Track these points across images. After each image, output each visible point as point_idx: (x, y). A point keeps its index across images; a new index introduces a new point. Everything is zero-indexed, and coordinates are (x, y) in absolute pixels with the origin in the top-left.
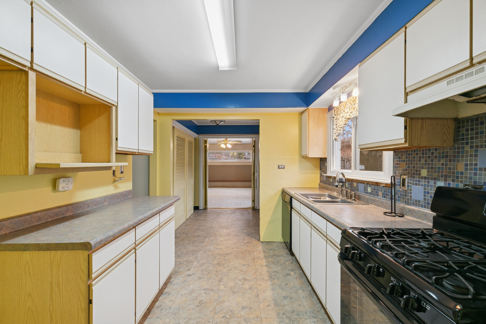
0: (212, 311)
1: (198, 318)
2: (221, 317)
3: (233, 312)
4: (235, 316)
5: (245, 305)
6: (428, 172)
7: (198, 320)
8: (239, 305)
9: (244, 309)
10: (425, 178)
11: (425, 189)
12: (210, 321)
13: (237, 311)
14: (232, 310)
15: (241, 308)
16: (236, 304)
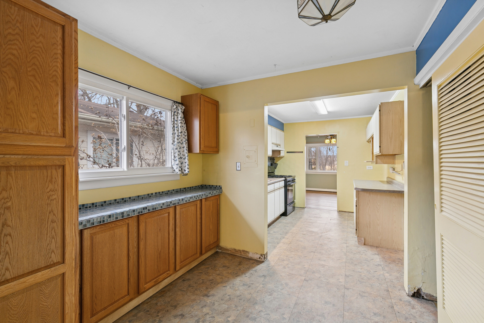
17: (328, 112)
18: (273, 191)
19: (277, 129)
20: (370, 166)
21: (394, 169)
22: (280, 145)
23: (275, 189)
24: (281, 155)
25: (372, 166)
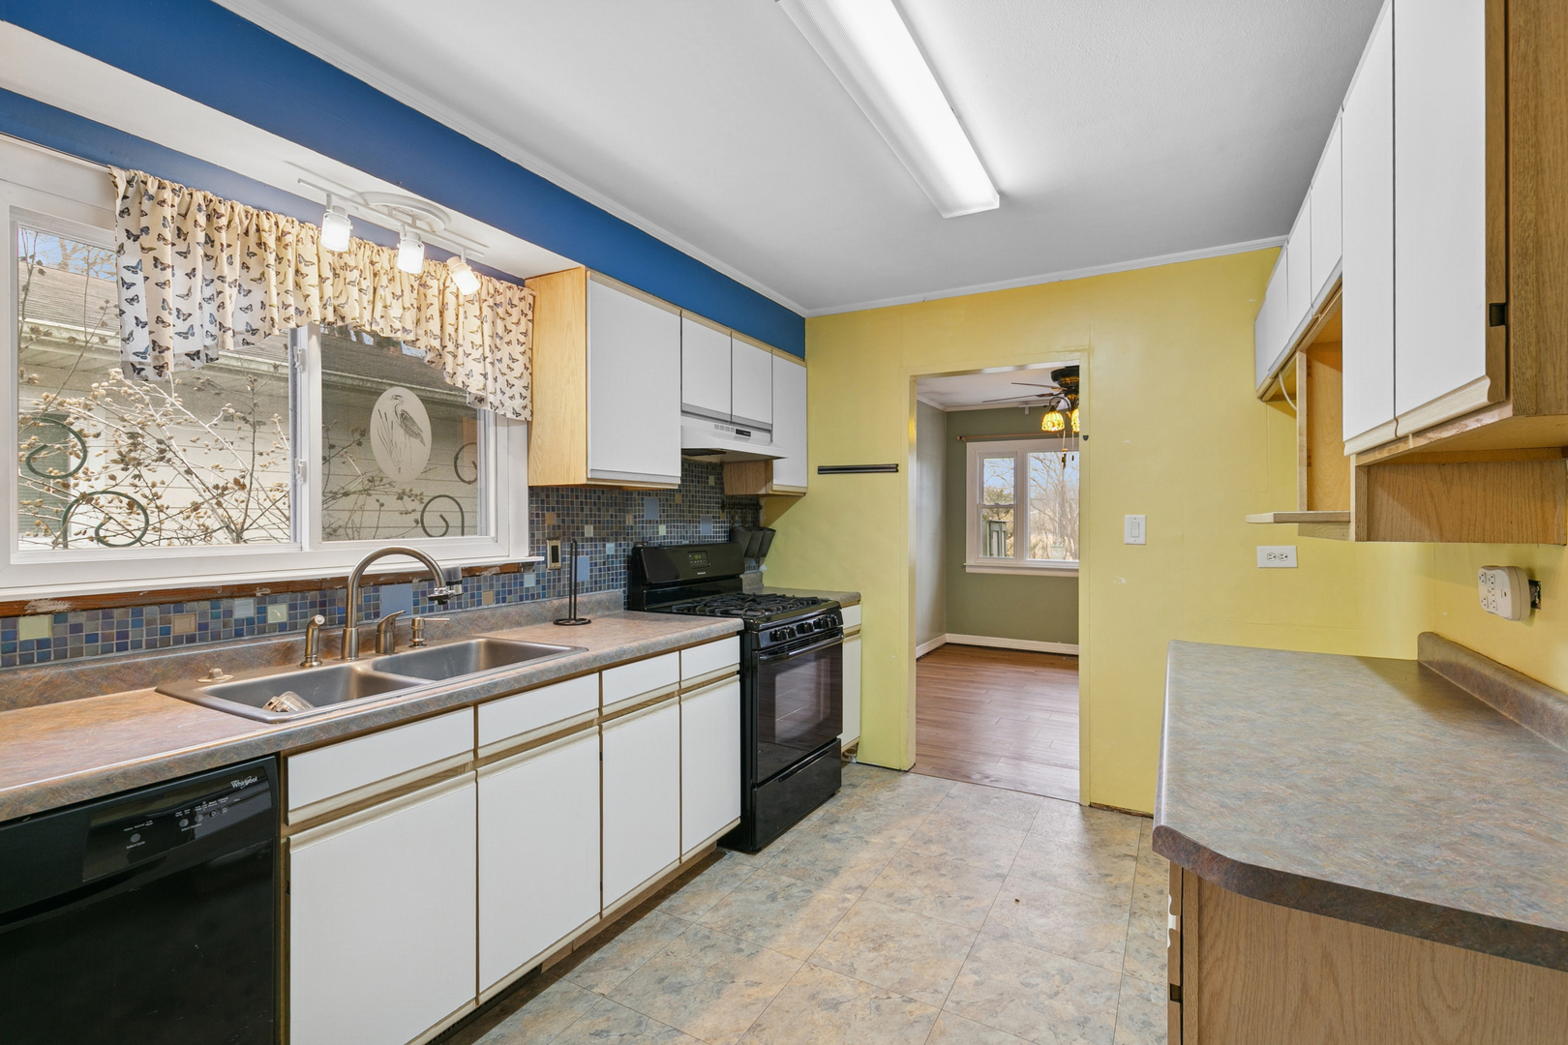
0: (943, 1033)
1: (992, 1028)
2: (918, 1005)
3: (873, 1005)
4: (873, 992)
5: (824, 1012)
6: (595, 528)
7: (991, 1022)
8: (842, 1021)
9: (835, 1002)
10: (591, 539)
11: (591, 558)
12: (955, 1004)
13: (859, 1003)
14: (874, 1010)
15: (842, 1008)
16: (849, 1025)
17: (1002, 194)
18: (668, 696)
19: (776, 350)
20: (1278, 549)
21: (1534, 584)
22: (770, 431)
23: (684, 685)
24: (775, 481)
25: (1289, 549)
